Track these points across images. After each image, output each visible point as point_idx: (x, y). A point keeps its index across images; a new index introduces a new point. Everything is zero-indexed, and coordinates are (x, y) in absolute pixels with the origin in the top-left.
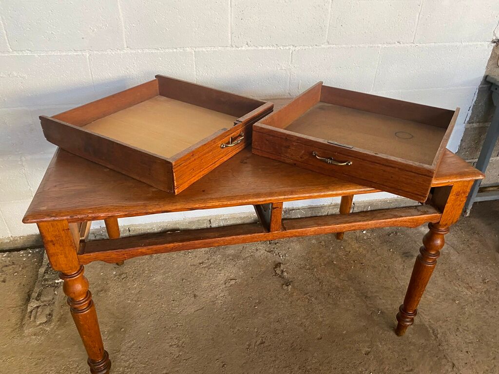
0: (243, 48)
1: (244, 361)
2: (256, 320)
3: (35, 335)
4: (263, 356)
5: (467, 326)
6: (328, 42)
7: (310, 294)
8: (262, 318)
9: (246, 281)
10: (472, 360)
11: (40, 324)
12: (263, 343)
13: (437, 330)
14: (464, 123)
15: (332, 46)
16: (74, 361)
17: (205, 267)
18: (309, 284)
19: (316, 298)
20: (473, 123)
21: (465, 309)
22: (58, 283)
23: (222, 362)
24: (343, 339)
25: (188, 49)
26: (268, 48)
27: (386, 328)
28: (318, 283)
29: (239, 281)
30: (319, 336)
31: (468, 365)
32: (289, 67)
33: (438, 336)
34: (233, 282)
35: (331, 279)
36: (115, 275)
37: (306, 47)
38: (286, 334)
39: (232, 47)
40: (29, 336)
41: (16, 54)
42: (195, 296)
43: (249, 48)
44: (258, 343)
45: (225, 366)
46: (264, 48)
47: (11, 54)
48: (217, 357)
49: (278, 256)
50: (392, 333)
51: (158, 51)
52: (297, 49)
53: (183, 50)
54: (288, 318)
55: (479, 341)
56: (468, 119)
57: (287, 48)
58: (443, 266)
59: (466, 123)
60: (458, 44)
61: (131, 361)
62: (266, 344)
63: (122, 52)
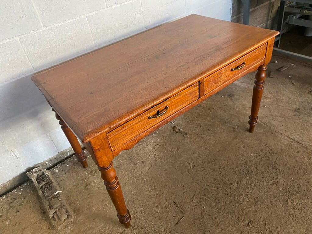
0: (114, 7)
1: (192, 179)
2: (183, 158)
3: (66, 227)
4: (199, 172)
5: (276, 115)
7: (199, 134)
8: (185, 156)
9: (164, 142)
10: (287, 128)
11: (65, 220)
12: (194, 166)
13: (265, 122)
16: (101, 227)
17: (137, 146)
18: (196, 130)
19: (204, 134)
21: (270, 108)
22: (56, 195)
23: (181, 185)
24: (229, 146)
25: (82, 17)
27: (244, 132)
28: (200, 127)
29: (160, 144)
30: (217, 150)
31: (287, 131)
32: (142, 11)
33: (268, 124)
34: (158, 146)
35: (204, 122)
36: (88, 174)
38: (202, 157)
39: (108, 7)
40: (62, 230)
42: (143, 162)
43: (117, 6)
44: (192, 168)
45: (184, 186)
46: (125, 3)
48: (177, 185)
49: (171, 123)
50: (248, 133)
51: (64, 23)
53: (79, 18)
54: (198, 149)
55: (284, 119)
56: (231, 15)
58: (250, 94)
59: (231, 17)
61: (134, 210)
62: (196, 166)
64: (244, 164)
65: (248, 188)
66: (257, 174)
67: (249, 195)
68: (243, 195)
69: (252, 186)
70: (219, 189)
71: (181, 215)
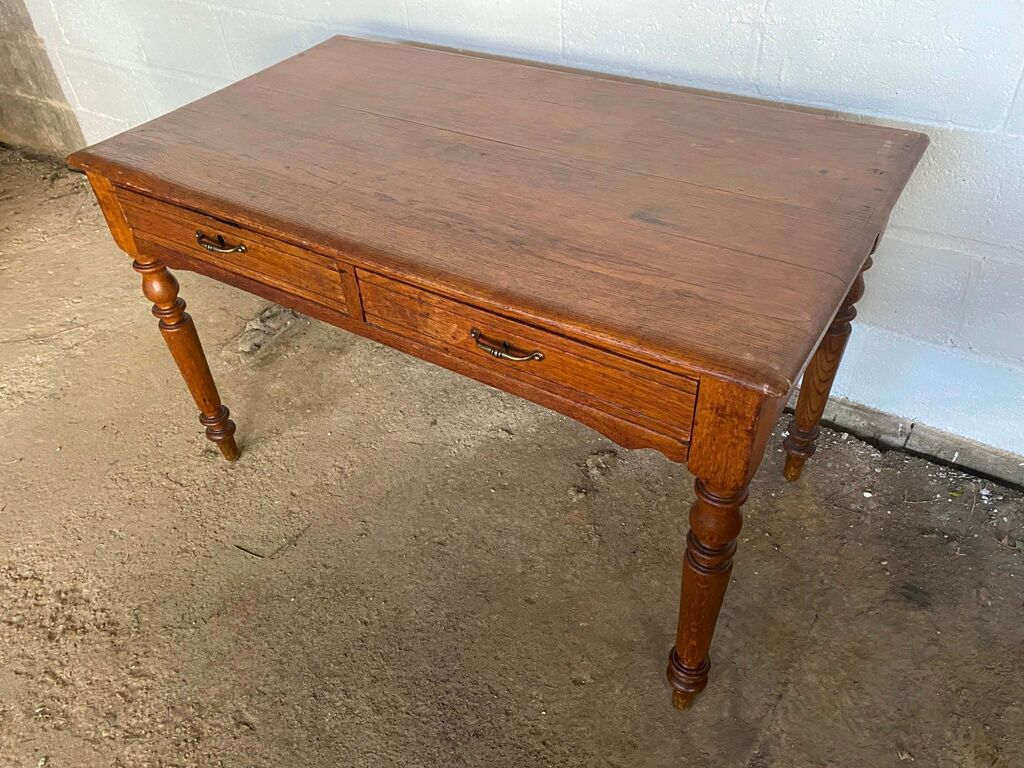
1: (392, 549)
2: (470, 508)
4: (422, 561)
7: (601, 528)
8: (483, 512)
9: (525, 445)
11: (241, 352)
12: (442, 543)
18: (620, 514)
19: (603, 542)
23: (366, 530)
24: (566, 632)
29: (513, 438)
30: (534, 597)
34: (502, 435)
38: (489, 556)
42: (433, 424)
44: (436, 539)
48: (367, 518)
54: (521, 538)
62: (445, 549)
64: (486, 689)
65: (378, 712)
66: (448, 740)
67: (349, 717)
68: (347, 700)
69: (387, 726)
70: (362, 628)
71: (268, 550)
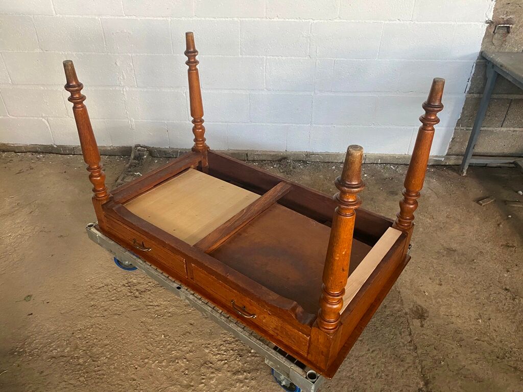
0: (275, 20)
6: (340, 17)
14: (465, 93)
15: (343, 21)
20: (473, 93)
22: (136, 175)
25: (236, 19)
26: (293, 20)
32: (309, 35)
37: (322, 21)
39: (267, 18)
41: (127, 17)
43: (280, 20)
47: (124, 18)
51: (215, 19)
52: (315, 22)
56: (468, 90)
57: (308, 21)
59: (466, 92)
60: (453, 23)
63: (191, 19)
